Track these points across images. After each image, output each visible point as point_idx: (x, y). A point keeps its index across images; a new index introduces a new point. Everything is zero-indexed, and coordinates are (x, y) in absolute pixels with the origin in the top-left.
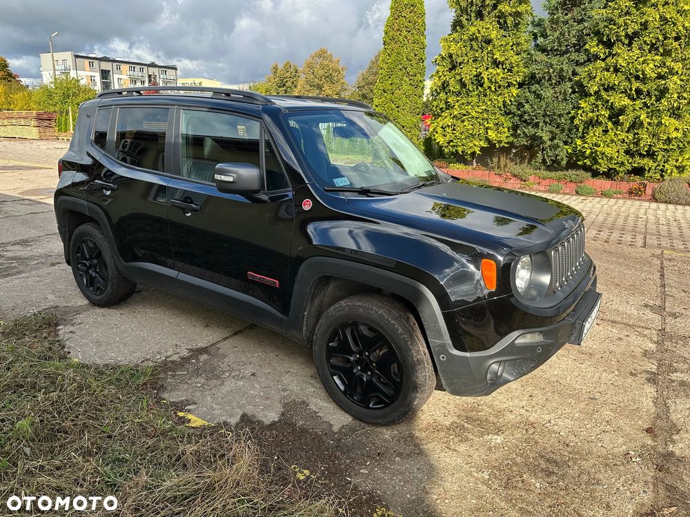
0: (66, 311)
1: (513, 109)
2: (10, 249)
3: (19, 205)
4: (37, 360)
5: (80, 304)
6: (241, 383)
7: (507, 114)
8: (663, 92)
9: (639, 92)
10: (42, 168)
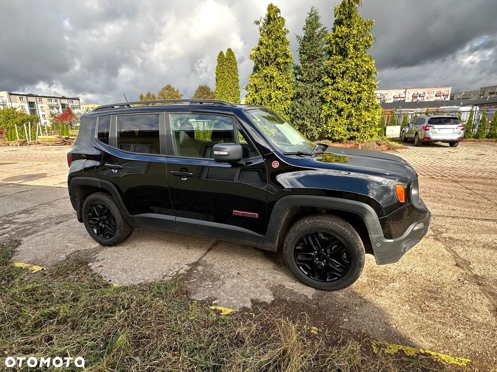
0: (87, 253)
1: (290, 111)
2: (18, 217)
3: (7, 188)
4: (89, 290)
5: (94, 247)
6: (235, 281)
7: (287, 114)
8: (360, 99)
9: (349, 100)
10: (10, 163)
